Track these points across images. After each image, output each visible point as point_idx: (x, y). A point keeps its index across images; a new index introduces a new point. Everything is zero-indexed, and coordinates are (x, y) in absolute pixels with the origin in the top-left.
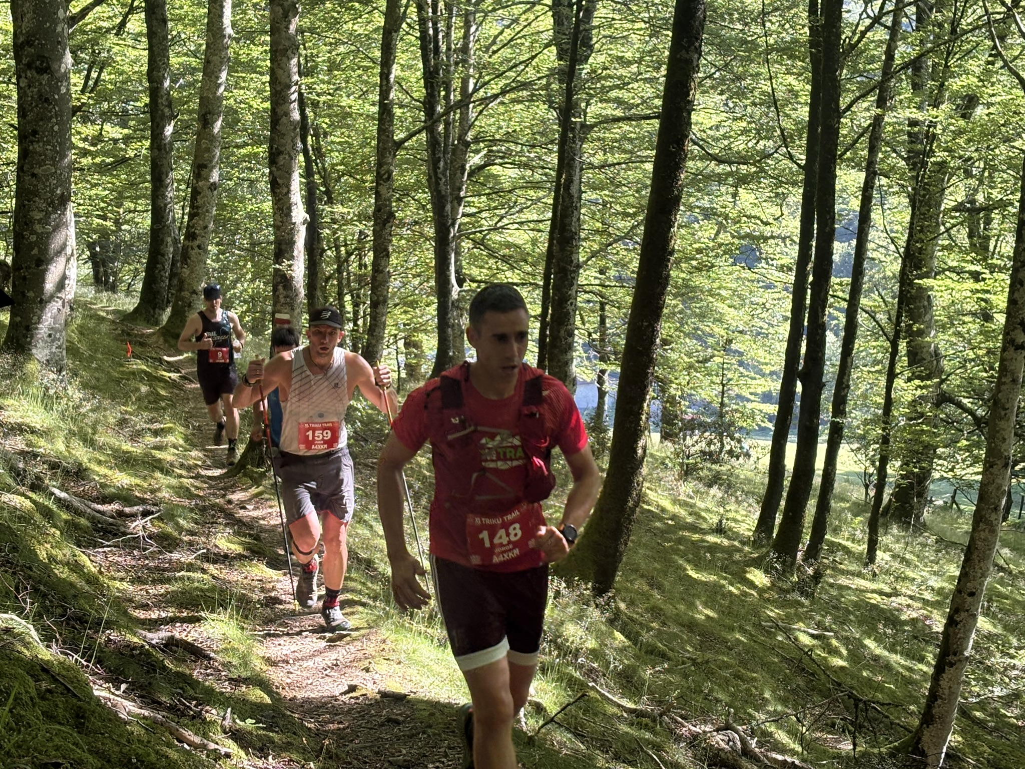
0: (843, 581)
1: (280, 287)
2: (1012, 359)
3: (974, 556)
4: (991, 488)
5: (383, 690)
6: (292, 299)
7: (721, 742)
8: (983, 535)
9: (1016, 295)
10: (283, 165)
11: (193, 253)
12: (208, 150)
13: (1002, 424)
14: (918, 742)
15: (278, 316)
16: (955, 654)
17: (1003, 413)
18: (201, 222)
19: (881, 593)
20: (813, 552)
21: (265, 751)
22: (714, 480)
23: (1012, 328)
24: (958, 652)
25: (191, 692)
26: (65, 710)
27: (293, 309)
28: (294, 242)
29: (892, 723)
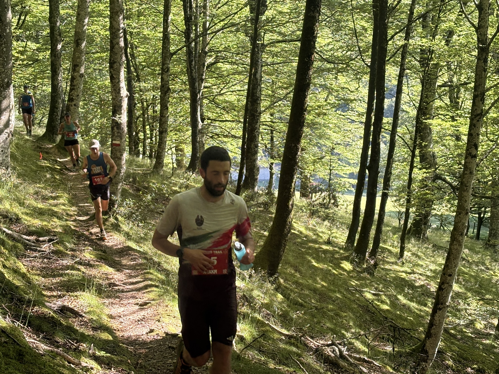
0: (387, 267)
1: (115, 128)
2: (470, 162)
3: (451, 257)
4: (460, 224)
5: (166, 331)
6: (121, 134)
7: (329, 352)
8: (455, 247)
9: (472, 131)
10: (116, 68)
11: (72, 108)
12: (79, 58)
13: (465, 194)
14: (424, 346)
15: (114, 142)
16: (442, 304)
17: (465, 188)
18: (76, 93)
19: (406, 272)
20: (373, 253)
21: (110, 365)
22: (326, 217)
23: (470, 147)
24: (443, 303)
25: (74, 336)
26: (14, 352)
27: (121, 139)
28: (122, 106)
29: (411, 336)
